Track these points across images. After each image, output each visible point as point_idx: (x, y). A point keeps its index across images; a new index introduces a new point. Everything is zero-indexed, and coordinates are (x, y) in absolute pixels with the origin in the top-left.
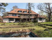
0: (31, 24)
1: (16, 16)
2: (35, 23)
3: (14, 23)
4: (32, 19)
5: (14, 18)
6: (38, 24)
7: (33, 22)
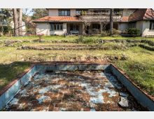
0: (117, 41)
1: (69, 15)
2: (132, 39)
3: (64, 36)
4: (121, 23)
5: (62, 23)
6: (142, 42)
7: (123, 35)
